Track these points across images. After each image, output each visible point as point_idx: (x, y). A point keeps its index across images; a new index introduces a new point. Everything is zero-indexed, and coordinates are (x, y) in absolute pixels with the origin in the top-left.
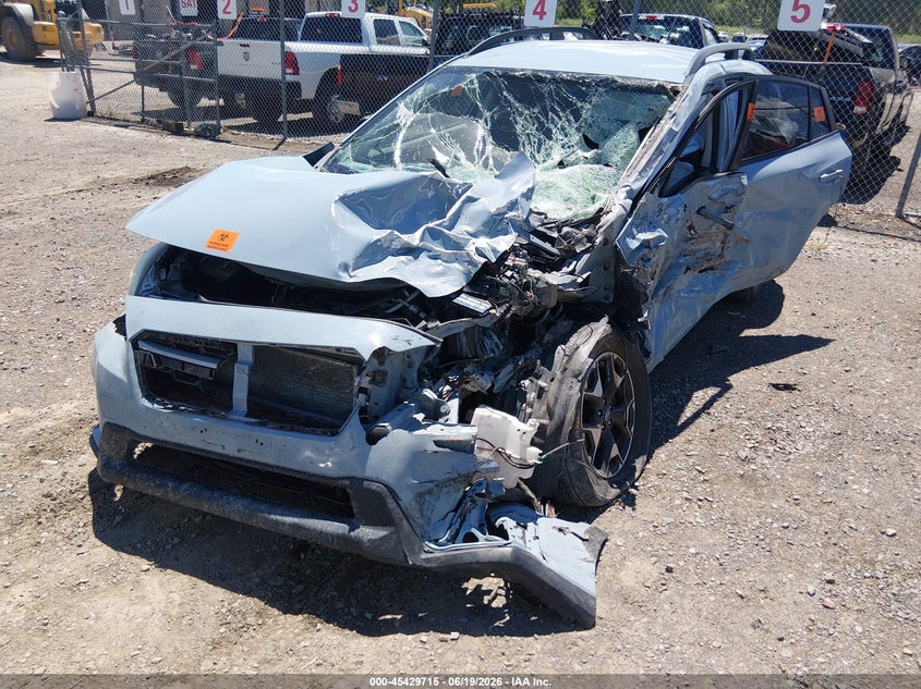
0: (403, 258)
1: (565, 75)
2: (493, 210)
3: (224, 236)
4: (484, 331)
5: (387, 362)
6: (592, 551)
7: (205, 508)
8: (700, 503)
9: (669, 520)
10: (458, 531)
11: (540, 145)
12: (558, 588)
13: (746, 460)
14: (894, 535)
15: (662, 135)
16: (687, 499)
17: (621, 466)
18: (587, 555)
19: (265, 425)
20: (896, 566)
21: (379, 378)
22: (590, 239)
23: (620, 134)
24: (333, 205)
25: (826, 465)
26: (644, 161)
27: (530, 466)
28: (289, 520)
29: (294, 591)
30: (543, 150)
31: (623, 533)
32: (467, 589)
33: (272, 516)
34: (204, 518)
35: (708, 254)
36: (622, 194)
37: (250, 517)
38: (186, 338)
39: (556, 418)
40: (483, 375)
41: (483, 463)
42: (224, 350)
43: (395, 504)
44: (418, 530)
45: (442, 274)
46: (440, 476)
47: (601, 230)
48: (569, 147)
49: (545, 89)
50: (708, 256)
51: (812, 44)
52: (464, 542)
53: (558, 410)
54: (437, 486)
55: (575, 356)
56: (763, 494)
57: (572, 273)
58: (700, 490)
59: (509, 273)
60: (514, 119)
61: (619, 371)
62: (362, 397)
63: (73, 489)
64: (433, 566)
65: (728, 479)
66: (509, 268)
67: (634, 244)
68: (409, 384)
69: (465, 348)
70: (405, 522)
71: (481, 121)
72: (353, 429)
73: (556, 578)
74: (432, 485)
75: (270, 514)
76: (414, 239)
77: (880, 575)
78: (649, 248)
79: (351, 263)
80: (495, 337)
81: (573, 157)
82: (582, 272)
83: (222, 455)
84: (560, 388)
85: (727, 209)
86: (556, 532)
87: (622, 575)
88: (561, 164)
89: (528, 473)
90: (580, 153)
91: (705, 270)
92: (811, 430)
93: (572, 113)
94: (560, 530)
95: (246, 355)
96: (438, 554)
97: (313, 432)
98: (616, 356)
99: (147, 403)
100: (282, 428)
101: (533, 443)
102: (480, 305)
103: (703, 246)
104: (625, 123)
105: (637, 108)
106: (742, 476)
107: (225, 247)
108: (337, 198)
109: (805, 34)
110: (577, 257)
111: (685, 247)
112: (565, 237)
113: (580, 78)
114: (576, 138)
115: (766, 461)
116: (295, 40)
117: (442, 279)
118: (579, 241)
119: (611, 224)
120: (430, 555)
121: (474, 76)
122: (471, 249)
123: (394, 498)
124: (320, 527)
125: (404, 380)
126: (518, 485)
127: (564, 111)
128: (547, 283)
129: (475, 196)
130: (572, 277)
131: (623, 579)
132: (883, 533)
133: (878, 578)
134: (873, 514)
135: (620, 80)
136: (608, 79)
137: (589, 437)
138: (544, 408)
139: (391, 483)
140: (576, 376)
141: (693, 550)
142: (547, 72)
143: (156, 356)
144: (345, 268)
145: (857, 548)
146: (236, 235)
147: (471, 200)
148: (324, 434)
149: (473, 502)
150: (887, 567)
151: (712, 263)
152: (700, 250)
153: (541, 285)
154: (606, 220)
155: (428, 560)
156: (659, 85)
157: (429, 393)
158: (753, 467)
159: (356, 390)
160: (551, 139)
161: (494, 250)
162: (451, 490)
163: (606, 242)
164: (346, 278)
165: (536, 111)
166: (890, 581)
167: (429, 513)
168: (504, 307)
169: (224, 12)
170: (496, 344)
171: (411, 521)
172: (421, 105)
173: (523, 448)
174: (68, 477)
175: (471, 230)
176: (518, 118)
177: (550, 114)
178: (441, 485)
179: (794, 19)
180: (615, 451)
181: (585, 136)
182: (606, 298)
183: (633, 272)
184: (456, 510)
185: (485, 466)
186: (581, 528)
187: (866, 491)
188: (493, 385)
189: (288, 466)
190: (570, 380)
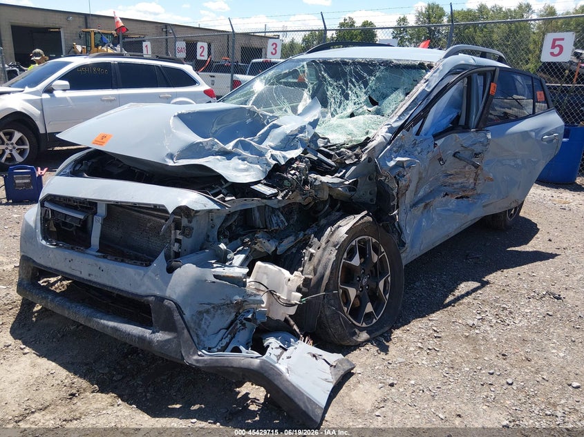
0: (219, 157)
1: (361, 60)
2: (288, 132)
3: (104, 137)
4: (273, 210)
5: (194, 221)
6: (336, 375)
7: (66, 313)
8: (428, 351)
9: (401, 360)
10: (228, 344)
11: (341, 103)
12: (291, 395)
13: (473, 327)
14: (578, 387)
15: (417, 93)
16: (420, 348)
17: (374, 321)
18: (330, 377)
19: (106, 258)
20: (575, 409)
21: (187, 232)
22: (357, 156)
23: (393, 96)
24: (172, 118)
25: (534, 335)
26: (403, 109)
27: (293, 305)
28: (111, 324)
29: (114, 378)
30: (342, 106)
31: (364, 365)
32: (239, 392)
33: (102, 321)
34: (77, 327)
35: (464, 187)
36: (385, 129)
37: (90, 321)
38: (69, 199)
39: (318, 274)
40: (269, 241)
41: (250, 295)
42: (88, 206)
43: (179, 317)
44: (195, 338)
45: (246, 170)
46: (217, 301)
47: (366, 151)
48: (358, 104)
49: (347, 69)
50: (464, 188)
51: (564, 70)
52: (231, 352)
53: (320, 269)
54: (213, 308)
55: (336, 232)
56: (480, 350)
57: (342, 177)
58: (432, 343)
59: (293, 172)
60: (327, 88)
61: (377, 251)
62: (177, 245)
63: (7, 302)
64: (201, 366)
65: (456, 337)
66: (294, 169)
67: (392, 164)
68: (210, 239)
69: (258, 221)
70: (186, 331)
71: (306, 90)
72: (160, 263)
73: (291, 388)
74: (209, 307)
75: (101, 319)
76: (230, 146)
77: (559, 414)
78: (403, 167)
79: (176, 154)
80: (281, 216)
81: (361, 110)
82: (350, 178)
83: (80, 278)
84: (323, 254)
85: (476, 155)
86: (310, 356)
87: (353, 393)
88: (352, 115)
89: (292, 311)
90: (365, 108)
91: (462, 197)
92: (529, 311)
93: (363, 83)
94: (314, 356)
95: (102, 210)
96: (206, 358)
97: (135, 264)
98: (374, 240)
99: (44, 242)
100: (116, 260)
101: (299, 290)
102: (268, 191)
103: (460, 181)
104: (397, 89)
105: (405, 78)
106: (467, 337)
107: (102, 143)
108: (176, 114)
109: (560, 63)
110: (347, 167)
111: (446, 180)
112: (339, 154)
113: (370, 61)
114: (364, 98)
115: (488, 328)
116: (245, 74)
117: (246, 173)
118: (350, 157)
119: (374, 148)
120: (200, 358)
121: (305, 63)
122: (268, 156)
123: (179, 312)
124: (128, 330)
125: (208, 236)
126: (286, 320)
127: (358, 82)
128: (321, 181)
129: (279, 124)
130: (340, 180)
131: (353, 396)
132: (570, 385)
133: (557, 416)
134: (565, 371)
135: (395, 62)
136: (387, 61)
137: (346, 293)
138: (311, 267)
139: (179, 302)
140: (335, 246)
141: (413, 382)
142: (349, 59)
143: (52, 211)
144: (171, 156)
145: (545, 394)
146: (110, 136)
147: (276, 126)
148: (142, 265)
149: (244, 325)
150: (566, 409)
151: (466, 193)
152: (457, 184)
153: (317, 183)
154: (371, 145)
155: (197, 361)
156: (420, 64)
157: (223, 246)
158: (477, 331)
159: (173, 241)
160: (347, 99)
161: (284, 157)
162: (224, 312)
163: (369, 160)
164: (170, 163)
165: (341, 83)
166: (567, 419)
167: (206, 328)
168: (285, 192)
169: (201, 55)
170: (282, 221)
171: (191, 331)
172: (270, 81)
173: (290, 292)
174: (8, 296)
175: (272, 144)
176: (329, 88)
177: (349, 84)
178: (217, 307)
179: (552, 54)
180: (369, 308)
181: (369, 97)
182: (372, 200)
183: (385, 179)
184: (227, 329)
185: (252, 298)
186: (334, 358)
187: (562, 355)
188: (276, 249)
189: (116, 286)
190: (330, 248)
